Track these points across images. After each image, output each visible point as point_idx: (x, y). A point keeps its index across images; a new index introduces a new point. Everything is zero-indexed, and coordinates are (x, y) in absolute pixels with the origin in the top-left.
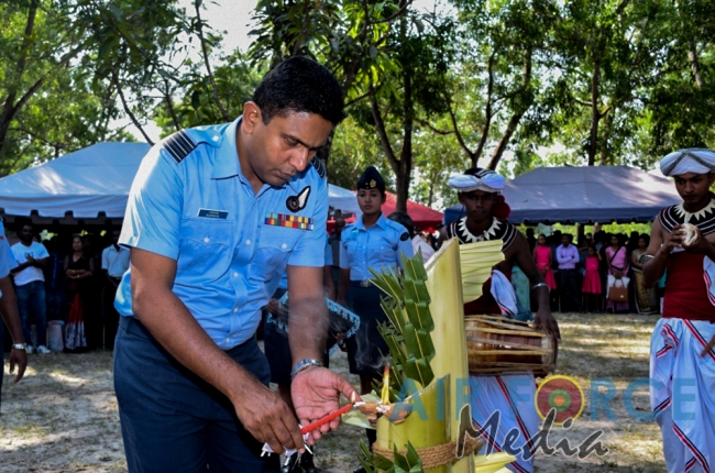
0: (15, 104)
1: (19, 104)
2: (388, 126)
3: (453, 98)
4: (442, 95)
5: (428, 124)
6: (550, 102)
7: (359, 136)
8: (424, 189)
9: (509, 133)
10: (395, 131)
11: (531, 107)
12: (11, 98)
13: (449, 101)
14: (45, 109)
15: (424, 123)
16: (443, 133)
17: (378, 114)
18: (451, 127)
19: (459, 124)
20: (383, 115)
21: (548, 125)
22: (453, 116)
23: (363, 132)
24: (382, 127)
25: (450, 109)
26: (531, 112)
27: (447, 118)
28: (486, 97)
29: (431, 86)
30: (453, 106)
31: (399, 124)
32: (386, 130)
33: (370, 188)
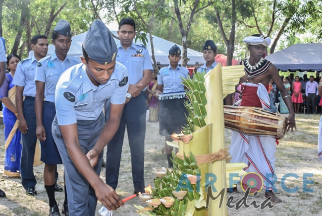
0: (54, 14)
1: (56, 15)
2: (224, 24)
3: (256, 10)
4: (250, 8)
5: (243, 22)
6: (304, 12)
7: (210, 29)
8: (242, 55)
9: (283, 27)
10: (228, 26)
11: (295, 14)
12: (53, 11)
13: (254, 11)
14: (68, 16)
15: (241, 22)
16: (251, 27)
17: (219, 17)
18: (255, 24)
19: (258, 23)
20: (221, 18)
21: (303, 23)
22: (256, 18)
23: (212, 27)
24: (221, 24)
25: (254, 15)
26: (295, 16)
27: (252, 20)
28: (272, 10)
29: (245, 4)
30: (256, 14)
31: (229, 22)
32: (223, 25)
33: (208, 49)
